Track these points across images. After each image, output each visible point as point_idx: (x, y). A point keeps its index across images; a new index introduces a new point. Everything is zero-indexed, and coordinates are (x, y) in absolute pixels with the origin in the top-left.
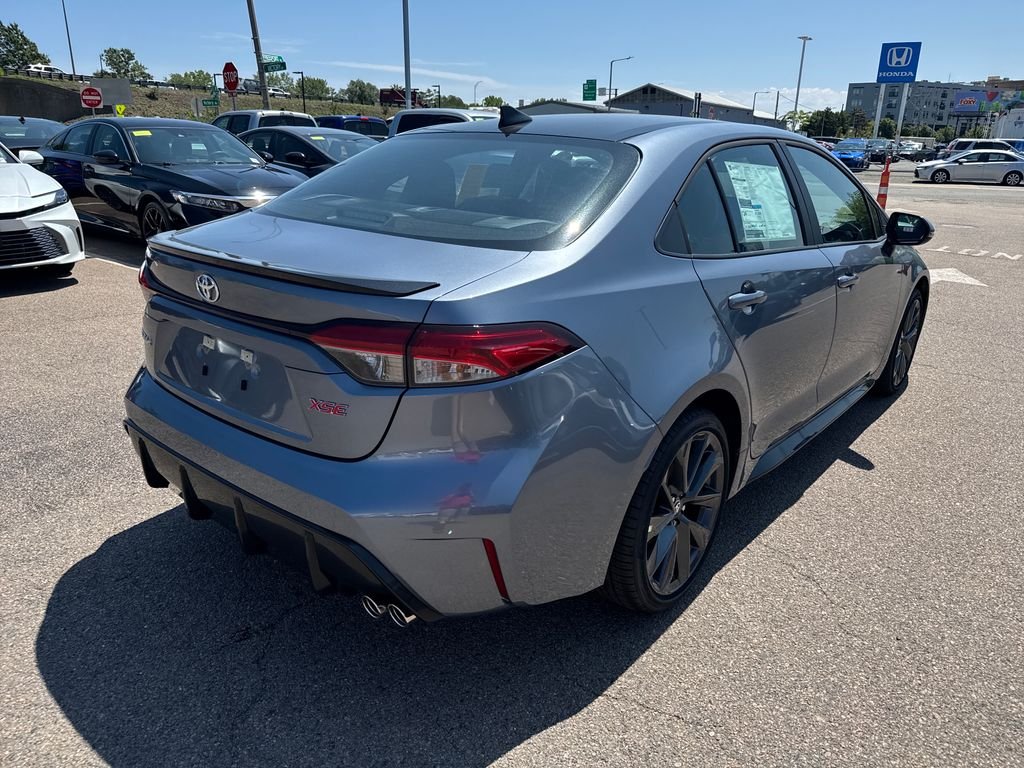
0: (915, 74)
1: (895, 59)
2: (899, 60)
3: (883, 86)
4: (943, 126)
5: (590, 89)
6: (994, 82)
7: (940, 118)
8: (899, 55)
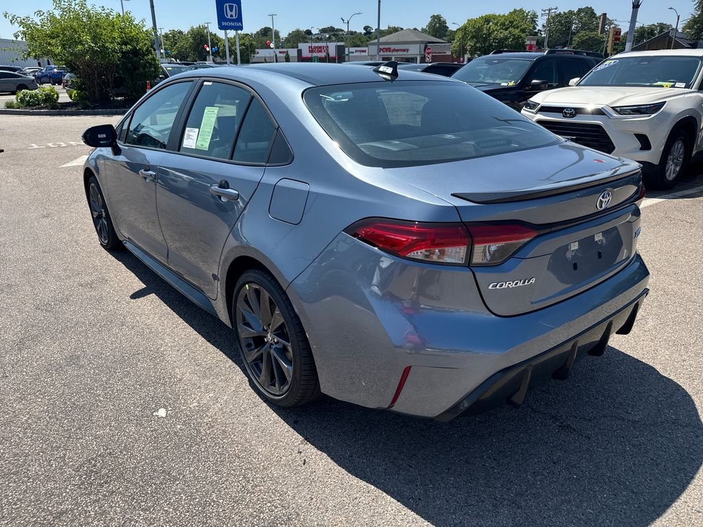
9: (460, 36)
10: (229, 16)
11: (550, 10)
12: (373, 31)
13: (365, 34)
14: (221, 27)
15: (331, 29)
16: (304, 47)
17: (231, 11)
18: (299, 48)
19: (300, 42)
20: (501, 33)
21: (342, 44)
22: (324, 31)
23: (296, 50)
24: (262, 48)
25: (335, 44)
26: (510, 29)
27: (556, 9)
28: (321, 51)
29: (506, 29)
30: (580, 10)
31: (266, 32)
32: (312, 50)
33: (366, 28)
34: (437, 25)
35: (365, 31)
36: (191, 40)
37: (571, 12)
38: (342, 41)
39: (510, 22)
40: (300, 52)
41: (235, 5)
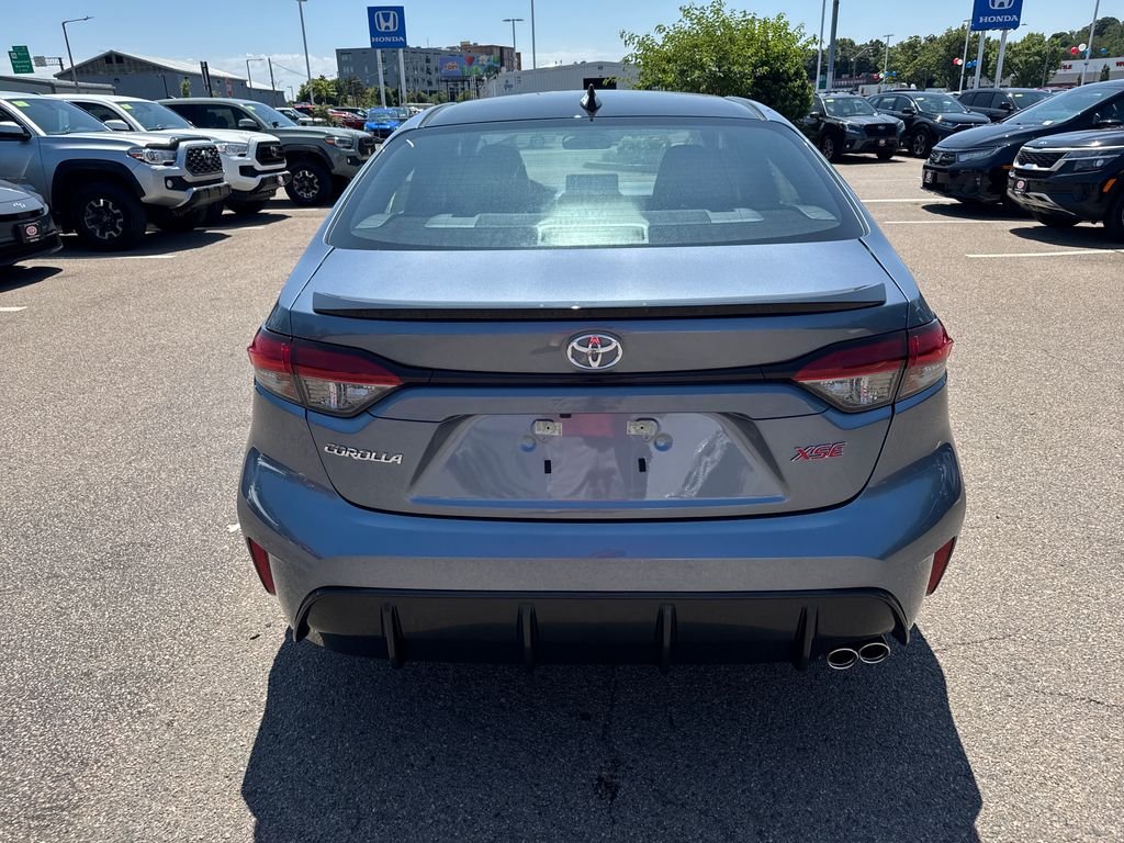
0: (405, 38)
1: (383, 24)
2: (387, 26)
3: (379, 51)
4: (435, 92)
5: (19, 58)
6: (465, 46)
7: (430, 83)
8: (387, 20)
10: (997, 5)
14: (977, 27)
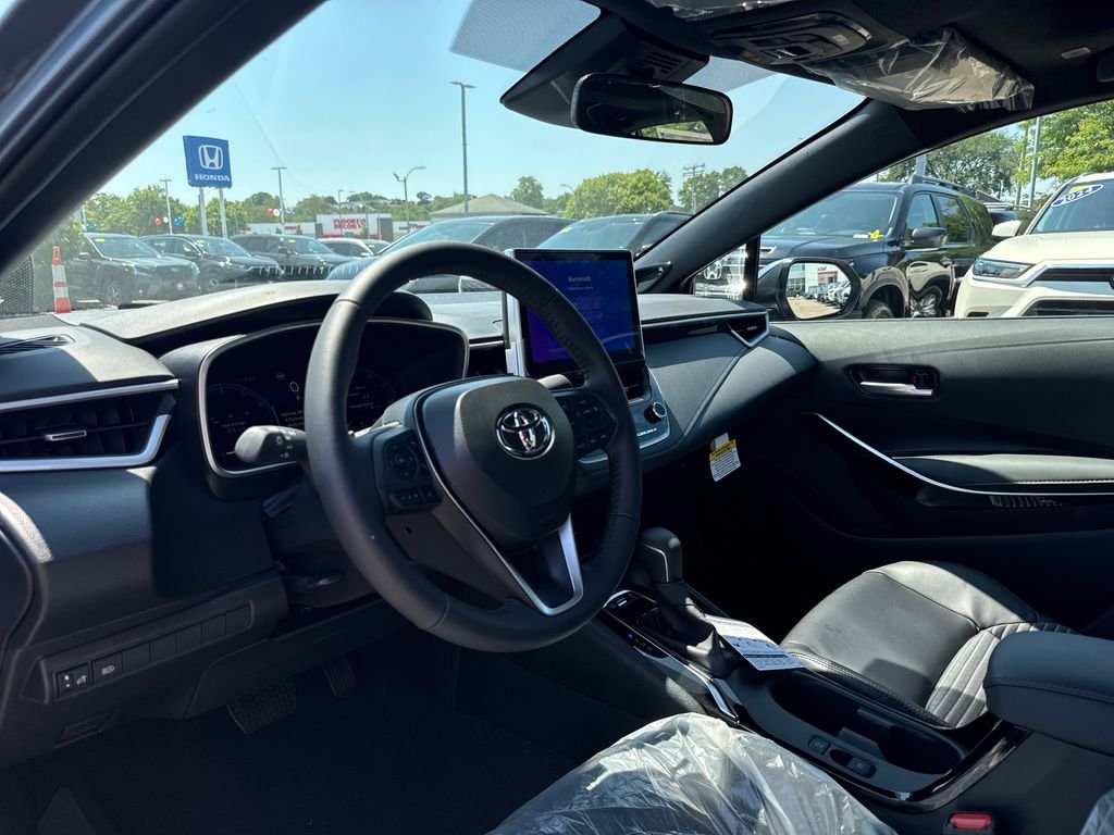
9: (574, 204)
10: (208, 164)
11: (694, 168)
12: (432, 199)
13: (419, 203)
14: (193, 183)
15: (367, 196)
16: (326, 221)
17: (212, 156)
18: (318, 222)
19: (319, 213)
20: (633, 199)
21: (388, 216)
22: (354, 199)
23: (313, 224)
24: (255, 222)
25: (376, 215)
26: (646, 193)
27: (703, 166)
28: (354, 227)
29: (640, 194)
30: (727, 172)
31: (261, 198)
32: (339, 224)
33: (420, 195)
34: (530, 191)
35: (419, 200)
36: (134, 210)
37: (715, 175)
38: (386, 212)
39: (645, 184)
40: (319, 228)
41: (217, 148)
